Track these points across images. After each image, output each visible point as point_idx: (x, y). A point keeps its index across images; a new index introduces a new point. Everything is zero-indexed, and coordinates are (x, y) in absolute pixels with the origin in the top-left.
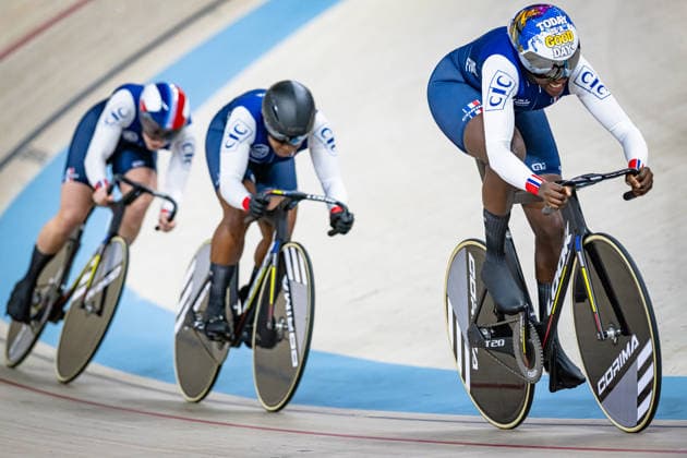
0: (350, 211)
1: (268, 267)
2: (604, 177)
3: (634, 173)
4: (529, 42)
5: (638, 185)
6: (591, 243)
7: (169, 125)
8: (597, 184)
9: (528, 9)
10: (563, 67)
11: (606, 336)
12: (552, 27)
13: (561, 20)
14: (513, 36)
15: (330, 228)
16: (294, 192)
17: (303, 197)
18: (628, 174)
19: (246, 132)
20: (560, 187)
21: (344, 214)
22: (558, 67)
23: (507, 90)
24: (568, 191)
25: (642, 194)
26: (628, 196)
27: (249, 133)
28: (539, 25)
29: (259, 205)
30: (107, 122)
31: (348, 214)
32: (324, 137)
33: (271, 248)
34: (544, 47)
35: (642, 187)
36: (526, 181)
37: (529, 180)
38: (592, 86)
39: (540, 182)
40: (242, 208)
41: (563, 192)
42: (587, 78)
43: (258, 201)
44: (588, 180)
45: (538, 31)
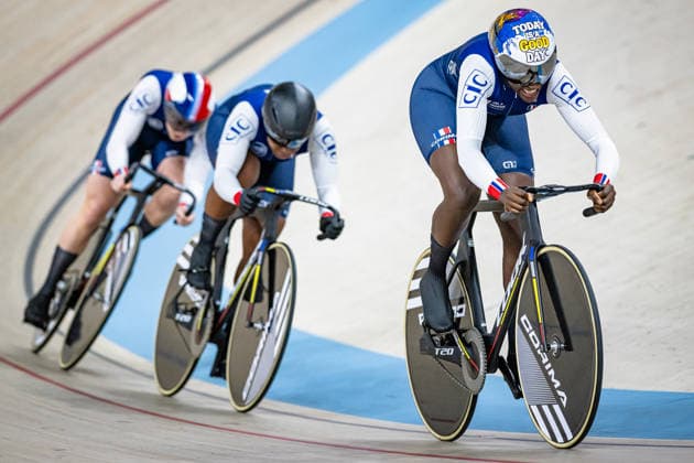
0: (342, 217)
1: (253, 266)
2: (568, 189)
3: (598, 189)
4: (504, 45)
5: (600, 201)
6: (545, 254)
7: (192, 117)
8: (560, 196)
9: (509, 12)
10: (537, 73)
11: (549, 348)
12: (528, 31)
13: (537, 25)
14: (491, 38)
15: (320, 233)
16: (288, 192)
17: (296, 198)
18: (591, 188)
19: (248, 128)
20: (523, 192)
21: (336, 220)
22: (532, 73)
23: (483, 89)
24: (531, 197)
25: (603, 211)
26: (588, 213)
27: (250, 129)
28: (515, 28)
29: (250, 202)
30: (131, 108)
31: (339, 220)
32: (325, 143)
33: (259, 246)
34: (518, 52)
35: (604, 204)
36: (489, 183)
37: (493, 183)
38: (571, 97)
39: (503, 188)
40: (233, 202)
41: (525, 197)
42: (566, 89)
43: (250, 197)
44: (551, 191)
45: (514, 34)
